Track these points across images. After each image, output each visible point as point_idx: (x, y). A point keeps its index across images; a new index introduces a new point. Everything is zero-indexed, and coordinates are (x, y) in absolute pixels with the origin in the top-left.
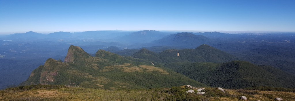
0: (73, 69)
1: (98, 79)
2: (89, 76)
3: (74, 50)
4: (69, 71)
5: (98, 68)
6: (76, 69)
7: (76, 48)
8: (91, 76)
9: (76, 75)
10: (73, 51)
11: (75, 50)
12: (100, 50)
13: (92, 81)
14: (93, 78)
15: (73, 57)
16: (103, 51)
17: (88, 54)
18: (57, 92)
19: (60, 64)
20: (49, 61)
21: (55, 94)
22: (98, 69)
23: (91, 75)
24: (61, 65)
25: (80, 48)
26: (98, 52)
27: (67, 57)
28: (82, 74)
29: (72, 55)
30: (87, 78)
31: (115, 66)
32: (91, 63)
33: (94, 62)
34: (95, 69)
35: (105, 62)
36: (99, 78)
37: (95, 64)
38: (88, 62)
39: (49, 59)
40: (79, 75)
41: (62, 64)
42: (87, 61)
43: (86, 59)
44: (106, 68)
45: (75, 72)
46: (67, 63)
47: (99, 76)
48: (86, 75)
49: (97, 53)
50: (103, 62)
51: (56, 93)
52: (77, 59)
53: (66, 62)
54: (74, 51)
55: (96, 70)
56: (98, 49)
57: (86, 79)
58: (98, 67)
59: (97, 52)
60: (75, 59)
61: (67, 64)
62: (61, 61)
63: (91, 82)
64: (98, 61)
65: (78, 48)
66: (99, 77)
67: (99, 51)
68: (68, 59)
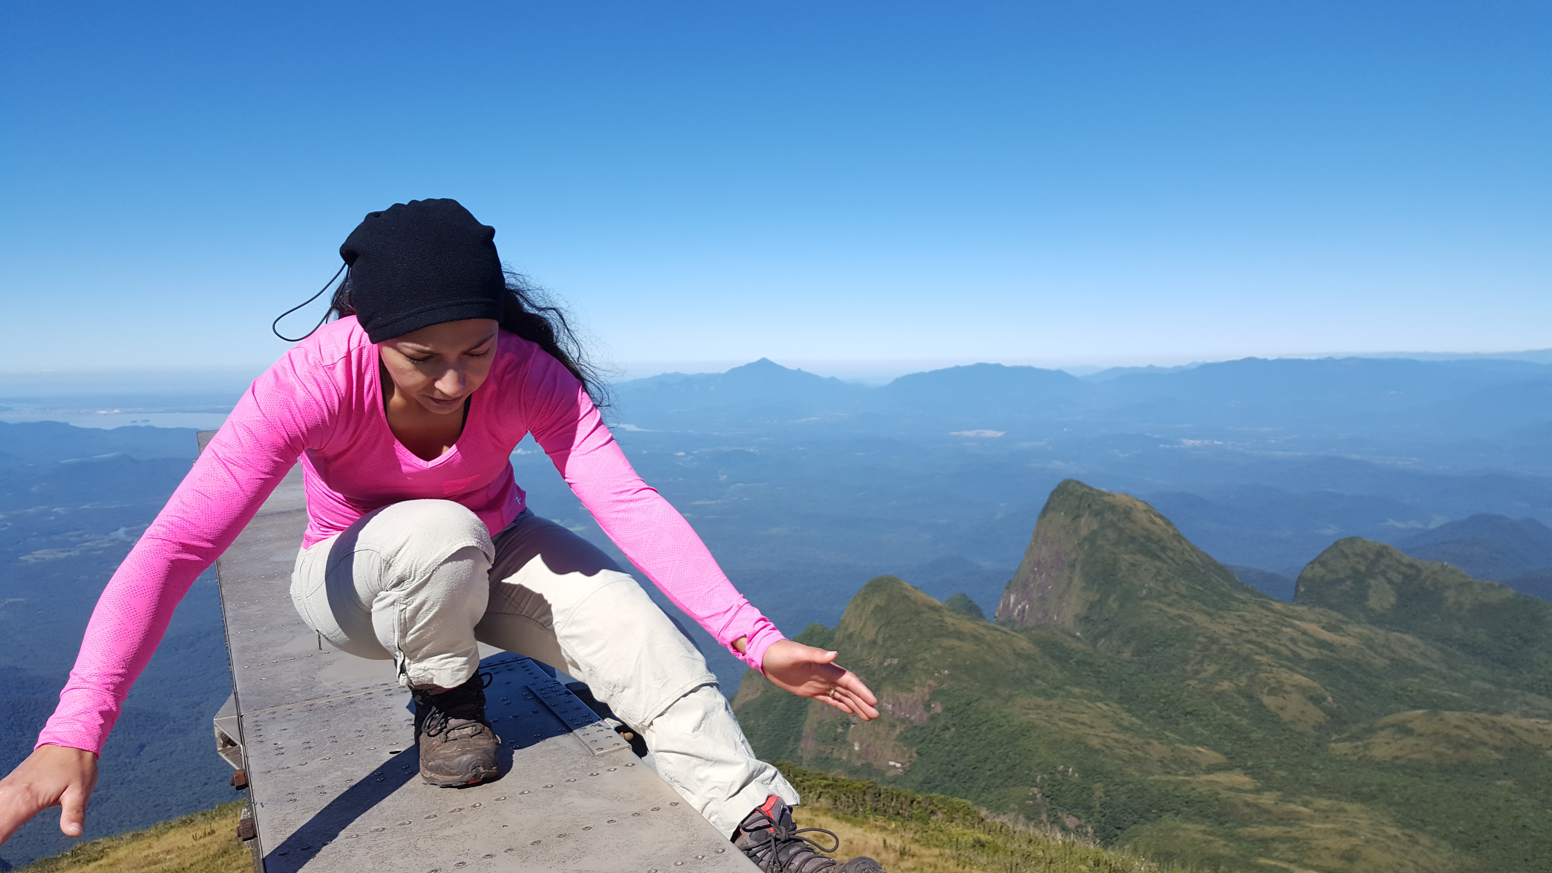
0: (1069, 694)
1: (1312, 819)
2: (1222, 777)
3: (1087, 524)
4: (1040, 700)
5: (1316, 714)
6: (1098, 699)
7: (1112, 508)
8: (1239, 778)
9: (1097, 751)
10: (1084, 532)
11: (1095, 526)
12: (1352, 540)
13: (1254, 830)
14: (1268, 799)
15: (1077, 581)
16: (1381, 553)
17: (1222, 570)
18: (915, 848)
19: (959, 635)
20: (878, 600)
21: (892, 857)
22: (1319, 727)
23: (1247, 770)
24: (967, 647)
25: (1149, 510)
26: (1323, 564)
27: (1025, 585)
28: (1158, 749)
29: (1073, 566)
30: (1204, 790)
31: (1508, 719)
32: (1247, 659)
33: (1276, 653)
34: (1286, 717)
35: (1404, 668)
36: (1325, 814)
37: (1284, 675)
38: (1223, 650)
39: (876, 585)
40: (1119, 751)
41: (977, 639)
42: (1213, 640)
43: (1198, 618)
44: (1410, 732)
45: (1084, 718)
46: (1025, 630)
47: (1323, 790)
48: (1191, 765)
49: (1319, 571)
50: (1380, 662)
51: (903, 853)
52: (1113, 603)
53: (1009, 622)
54: (1091, 539)
55: (1299, 728)
56: (1332, 532)
57: (1188, 803)
58: (1317, 700)
59: (1320, 561)
60: (1092, 606)
61: (1023, 643)
62: (973, 610)
63: (1239, 839)
64: (1322, 644)
65: (1127, 513)
66: (1323, 803)
67: (1337, 548)
68: (1035, 595)
